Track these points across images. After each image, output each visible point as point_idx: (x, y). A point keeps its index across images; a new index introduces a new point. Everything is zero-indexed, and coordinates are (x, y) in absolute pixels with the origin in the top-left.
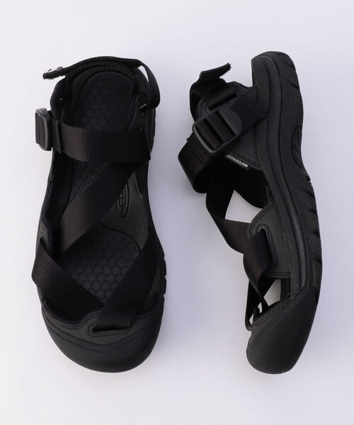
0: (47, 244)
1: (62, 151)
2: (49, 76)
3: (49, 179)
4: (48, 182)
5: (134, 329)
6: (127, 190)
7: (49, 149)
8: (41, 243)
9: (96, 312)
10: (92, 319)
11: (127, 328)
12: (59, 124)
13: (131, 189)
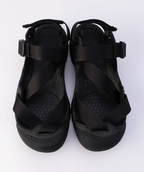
0: (21, 96)
1: (30, 56)
2: (25, 26)
3: (23, 70)
4: (22, 71)
5: (56, 133)
6: (55, 76)
7: (24, 56)
8: (18, 95)
9: (40, 126)
10: (38, 128)
11: (53, 133)
12: (29, 45)
13: (57, 76)
